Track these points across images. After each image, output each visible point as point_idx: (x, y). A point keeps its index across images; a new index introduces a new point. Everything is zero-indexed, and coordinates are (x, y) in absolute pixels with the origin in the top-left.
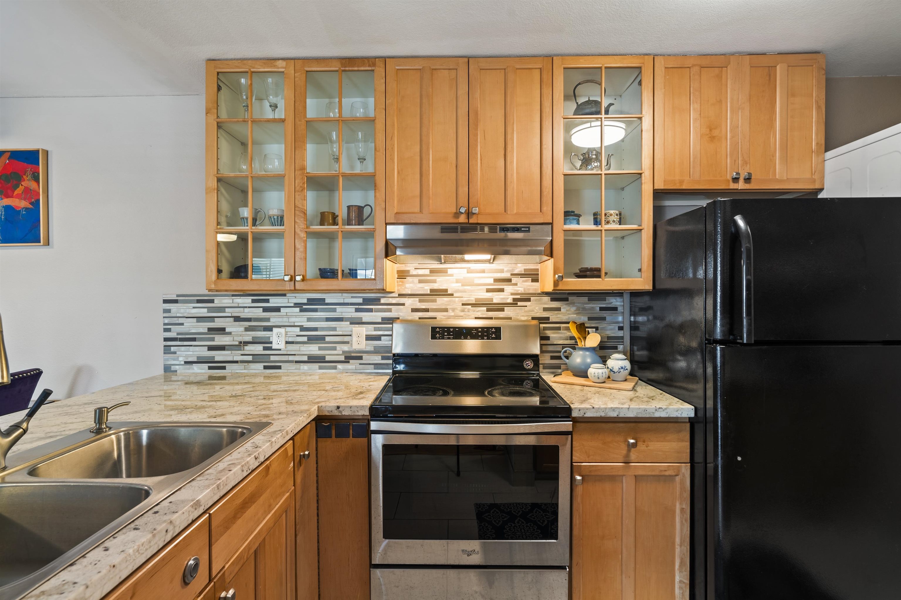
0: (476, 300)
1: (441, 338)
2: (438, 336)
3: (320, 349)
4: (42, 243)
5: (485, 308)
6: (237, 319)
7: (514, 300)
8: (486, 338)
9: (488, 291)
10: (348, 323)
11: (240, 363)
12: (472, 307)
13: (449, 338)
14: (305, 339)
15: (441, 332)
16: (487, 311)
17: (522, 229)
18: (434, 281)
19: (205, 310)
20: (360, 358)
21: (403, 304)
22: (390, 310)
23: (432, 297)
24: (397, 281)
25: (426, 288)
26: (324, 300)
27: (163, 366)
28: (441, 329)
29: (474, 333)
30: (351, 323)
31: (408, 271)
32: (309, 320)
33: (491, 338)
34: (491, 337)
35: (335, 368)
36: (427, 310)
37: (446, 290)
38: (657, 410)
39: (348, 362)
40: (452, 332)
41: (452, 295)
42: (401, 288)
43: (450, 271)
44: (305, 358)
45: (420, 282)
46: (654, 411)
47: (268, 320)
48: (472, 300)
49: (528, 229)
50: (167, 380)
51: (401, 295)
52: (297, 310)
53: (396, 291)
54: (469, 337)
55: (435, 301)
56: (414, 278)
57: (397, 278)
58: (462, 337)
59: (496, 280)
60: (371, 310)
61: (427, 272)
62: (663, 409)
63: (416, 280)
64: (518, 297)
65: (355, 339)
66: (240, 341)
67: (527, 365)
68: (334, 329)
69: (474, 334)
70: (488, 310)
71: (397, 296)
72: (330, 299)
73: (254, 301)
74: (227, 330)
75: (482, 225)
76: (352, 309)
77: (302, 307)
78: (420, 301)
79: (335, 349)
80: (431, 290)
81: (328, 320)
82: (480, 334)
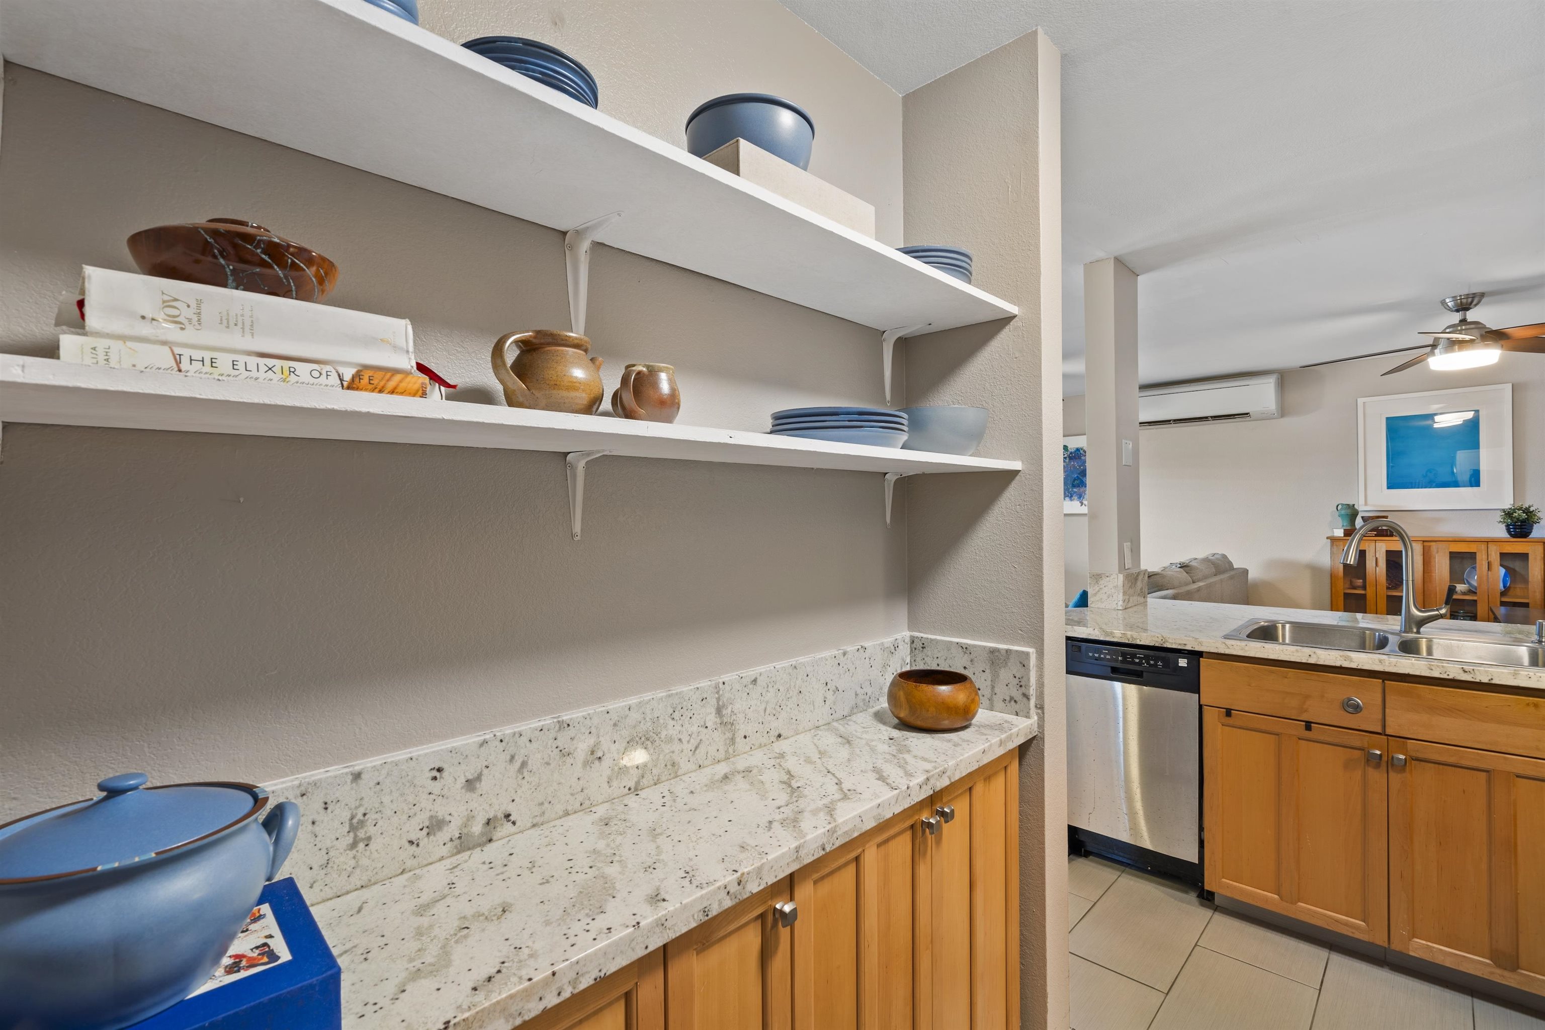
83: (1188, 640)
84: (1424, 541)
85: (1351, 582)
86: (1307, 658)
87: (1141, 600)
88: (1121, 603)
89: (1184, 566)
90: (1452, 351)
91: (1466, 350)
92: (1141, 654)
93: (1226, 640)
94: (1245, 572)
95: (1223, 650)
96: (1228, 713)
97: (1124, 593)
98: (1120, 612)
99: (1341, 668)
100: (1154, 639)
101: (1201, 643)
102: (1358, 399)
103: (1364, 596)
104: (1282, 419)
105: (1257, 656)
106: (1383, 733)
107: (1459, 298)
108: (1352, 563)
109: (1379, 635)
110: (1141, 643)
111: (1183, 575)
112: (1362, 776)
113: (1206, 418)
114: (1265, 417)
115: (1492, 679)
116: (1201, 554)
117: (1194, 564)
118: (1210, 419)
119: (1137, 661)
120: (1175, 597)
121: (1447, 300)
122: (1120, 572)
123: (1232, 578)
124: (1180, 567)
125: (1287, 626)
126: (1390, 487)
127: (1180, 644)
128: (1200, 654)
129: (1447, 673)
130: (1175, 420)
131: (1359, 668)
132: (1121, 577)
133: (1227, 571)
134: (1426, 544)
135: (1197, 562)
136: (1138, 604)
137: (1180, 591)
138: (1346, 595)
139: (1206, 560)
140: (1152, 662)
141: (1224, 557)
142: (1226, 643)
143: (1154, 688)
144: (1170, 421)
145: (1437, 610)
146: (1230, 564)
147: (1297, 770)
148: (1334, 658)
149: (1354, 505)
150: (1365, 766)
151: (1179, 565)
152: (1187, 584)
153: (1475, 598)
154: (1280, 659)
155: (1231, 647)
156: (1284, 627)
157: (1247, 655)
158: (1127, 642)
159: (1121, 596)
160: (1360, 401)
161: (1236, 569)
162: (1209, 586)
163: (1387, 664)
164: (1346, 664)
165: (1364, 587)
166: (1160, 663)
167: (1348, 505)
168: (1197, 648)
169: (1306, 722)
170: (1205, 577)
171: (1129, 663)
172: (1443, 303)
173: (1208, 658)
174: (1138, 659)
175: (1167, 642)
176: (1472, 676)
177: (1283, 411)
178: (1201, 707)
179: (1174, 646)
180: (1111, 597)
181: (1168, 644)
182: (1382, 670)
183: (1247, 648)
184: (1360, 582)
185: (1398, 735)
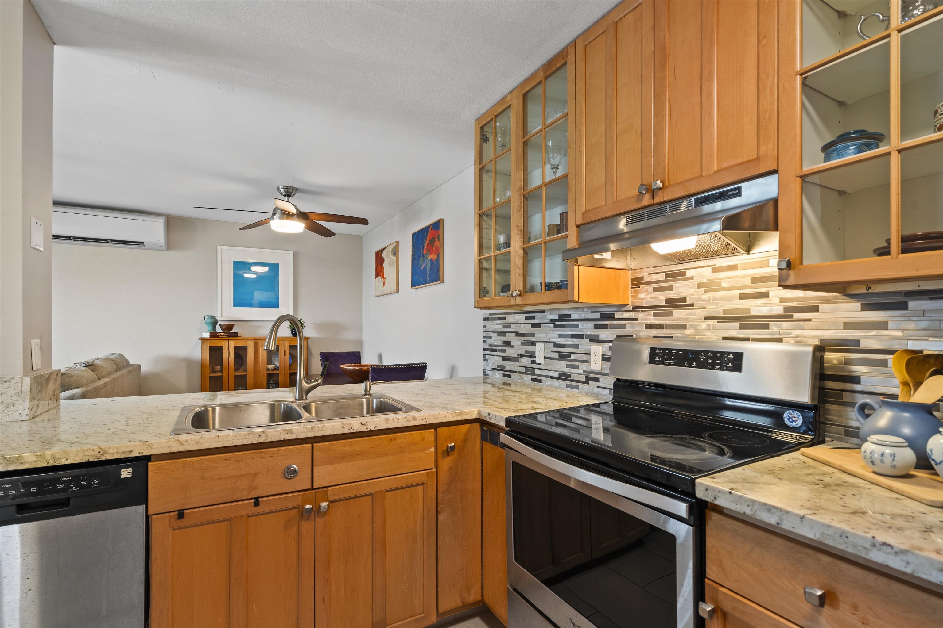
0: (725, 311)
1: (660, 362)
2: (657, 359)
3: (568, 366)
4: (440, 282)
5: (738, 324)
6: (518, 334)
7: (786, 309)
8: (718, 367)
9: (742, 297)
10: (588, 340)
11: (519, 373)
12: (718, 322)
13: (669, 364)
14: (556, 355)
15: (661, 354)
16: (740, 329)
17: (729, 193)
18: (670, 288)
19: (501, 326)
20: (597, 380)
21: (637, 320)
22: (623, 327)
23: (668, 310)
24: (631, 291)
25: (661, 298)
26: (569, 316)
27: (483, 370)
28: (661, 351)
29: (703, 358)
30: (591, 341)
31: (642, 278)
32: (560, 336)
33: (725, 368)
34: (726, 366)
35: (577, 387)
36: (661, 327)
37: (684, 300)
38: (878, 545)
39: (588, 383)
40: (674, 355)
41: (692, 305)
42: (635, 299)
43: (689, 273)
44: (556, 375)
45: (655, 290)
46: (868, 545)
47: (533, 335)
48: (719, 312)
49: (737, 191)
50: (485, 382)
51: (635, 309)
52: (552, 325)
53: (630, 303)
54: (694, 363)
55: (670, 314)
56: (648, 286)
57: (631, 288)
58: (686, 363)
59: (755, 280)
60: (606, 327)
61: (662, 277)
62: (895, 550)
63: (650, 288)
64: (795, 304)
65: (592, 358)
66: (518, 354)
67: (791, 420)
68: (577, 346)
69: (702, 360)
70: (742, 327)
71: (631, 309)
72: (575, 315)
73: (527, 318)
74: (512, 344)
75: (675, 202)
76: (591, 325)
77: (555, 323)
78: (655, 315)
79: (577, 367)
80: (667, 301)
81: (574, 336)
82: (710, 361)
83: (135, 445)
84: (254, 340)
85: (213, 368)
86: (257, 439)
87: (53, 404)
88: (27, 412)
89: (89, 365)
90: (283, 219)
91: (290, 220)
92: (66, 476)
93: (180, 436)
94: (139, 367)
95: (176, 448)
96: (181, 514)
97: (32, 399)
98: (26, 423)
99: (284, 440)
100: (87, 453)
101: (150, 446)
102: (218, 246)
103: (245, 376)
104: (167, 252)
105: (212, 447)
106: (313, 489)
107: (286, 187)
108: (272, 349)
109: (284, 405)
110: (67, 463)
111: (89, 373)
112: (297, 531)
113: (107, 240)
114: (155, 248)
115: (376, 427)
116: (102, 354)
117: (97, 362)
118: (110, 242)
119: (61, 486)
120: (83, 396)
121: (281, 187)
122: (25, 374)
123: (130, 372)
124: (84, 367)
125: (218, 409)
126: (235, 305)
127: (124, 453)
128: (148, 459)
129: (353, 428)
130: (75, 238)
131: (297, 438)
132: (27, 381)
133: (125, 367)
134: (255, 341)
135: (99, 361)
136: (49, 410)
137: (89, 388)
138: (211, 377)
139: (107, 359)
140: (83, 483)
141: (121, 355)
142: (180, 439)
143: (86, 515)
144: (70, 237)
145: (316, 381)
146: (127, 361)
147: (247, 548)
148: (279, 434)
149: (215, 316)
150: (299, 521)
151: (84, 365)
152: (93, 381)
153: (277, 372)
154: (234, 444)
155: (185, 443)
156: (214, 410)
157: (202, 448)
158: (45, 465)
159: (27, 404)
160: (219, 247)
161: (131, 365)
162: (113, 381)
163: (316, 430)
164: (288, 437)
165: (221, 371)
166: (95, 481)
167: (212, 316)
168: (146, 453)
169: (255, 498)
170: (109, 374)
171: (49, 492)
172: (278, 189)
173: (157, 461)
174: (61, 483)
175: (106, 453)
176: (366, 427)
177: (169, 245)
178: (147, 518)
179: (116, 457)
180: (12, 407)
181: (107, 455)
182: (313, 436)
183: (202, 441)
184: (218, 368)
185: (322, 486)
